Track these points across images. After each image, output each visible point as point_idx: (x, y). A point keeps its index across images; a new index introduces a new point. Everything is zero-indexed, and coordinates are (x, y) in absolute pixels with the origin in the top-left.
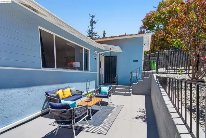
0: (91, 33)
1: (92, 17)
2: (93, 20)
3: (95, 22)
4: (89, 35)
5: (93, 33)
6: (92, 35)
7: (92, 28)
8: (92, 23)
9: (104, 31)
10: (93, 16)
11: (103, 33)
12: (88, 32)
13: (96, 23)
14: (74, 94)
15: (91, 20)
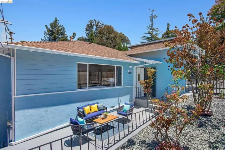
0: (150, 29)
1: (152, 12)
2: (153, 15)
3: (155, 17)
4: (149, 32)
5: (153, 29)
6: (152, 31)
7: (152, 23)
8: (152, 18)
9: (168, 23)
10: (153, 10)
11: (167, 26)
12: (148, 29)
13: (157, 17)
14: (100, 109)
15: (151, 15)
